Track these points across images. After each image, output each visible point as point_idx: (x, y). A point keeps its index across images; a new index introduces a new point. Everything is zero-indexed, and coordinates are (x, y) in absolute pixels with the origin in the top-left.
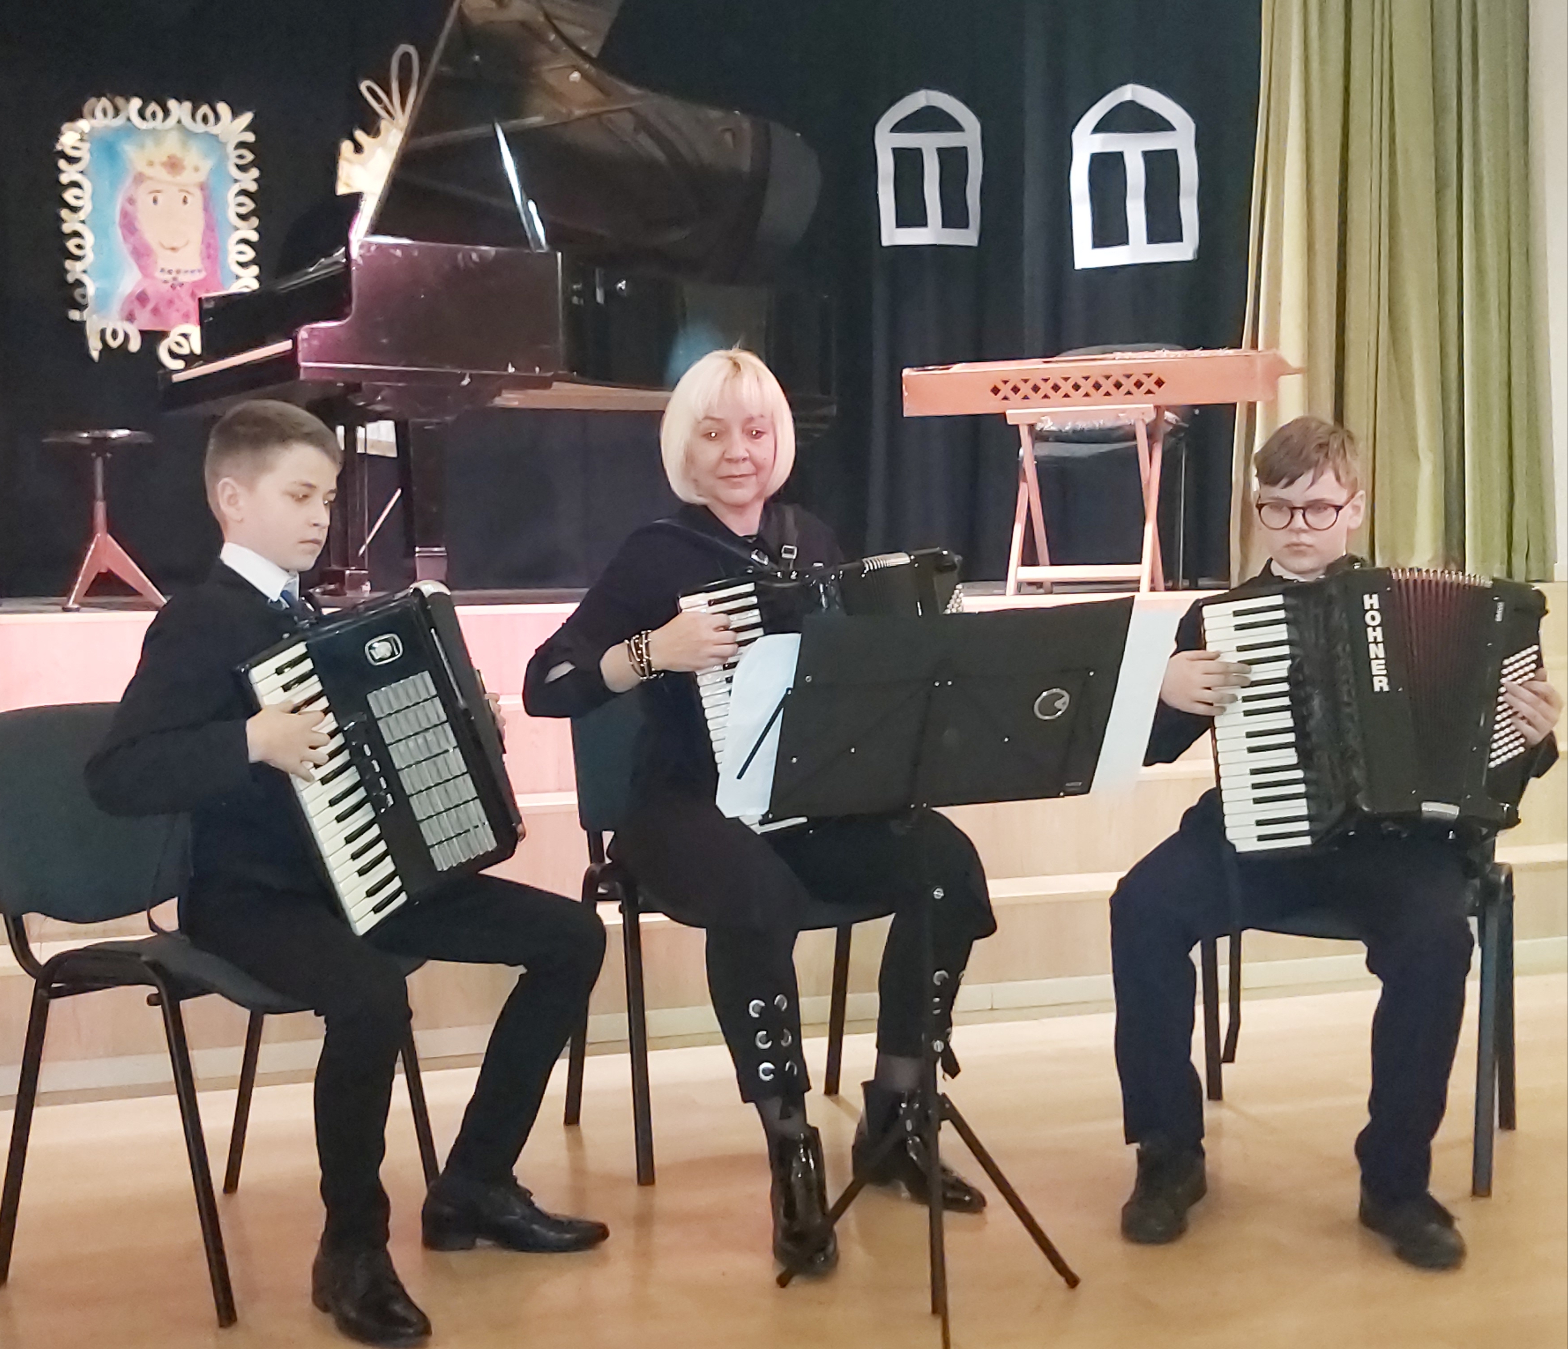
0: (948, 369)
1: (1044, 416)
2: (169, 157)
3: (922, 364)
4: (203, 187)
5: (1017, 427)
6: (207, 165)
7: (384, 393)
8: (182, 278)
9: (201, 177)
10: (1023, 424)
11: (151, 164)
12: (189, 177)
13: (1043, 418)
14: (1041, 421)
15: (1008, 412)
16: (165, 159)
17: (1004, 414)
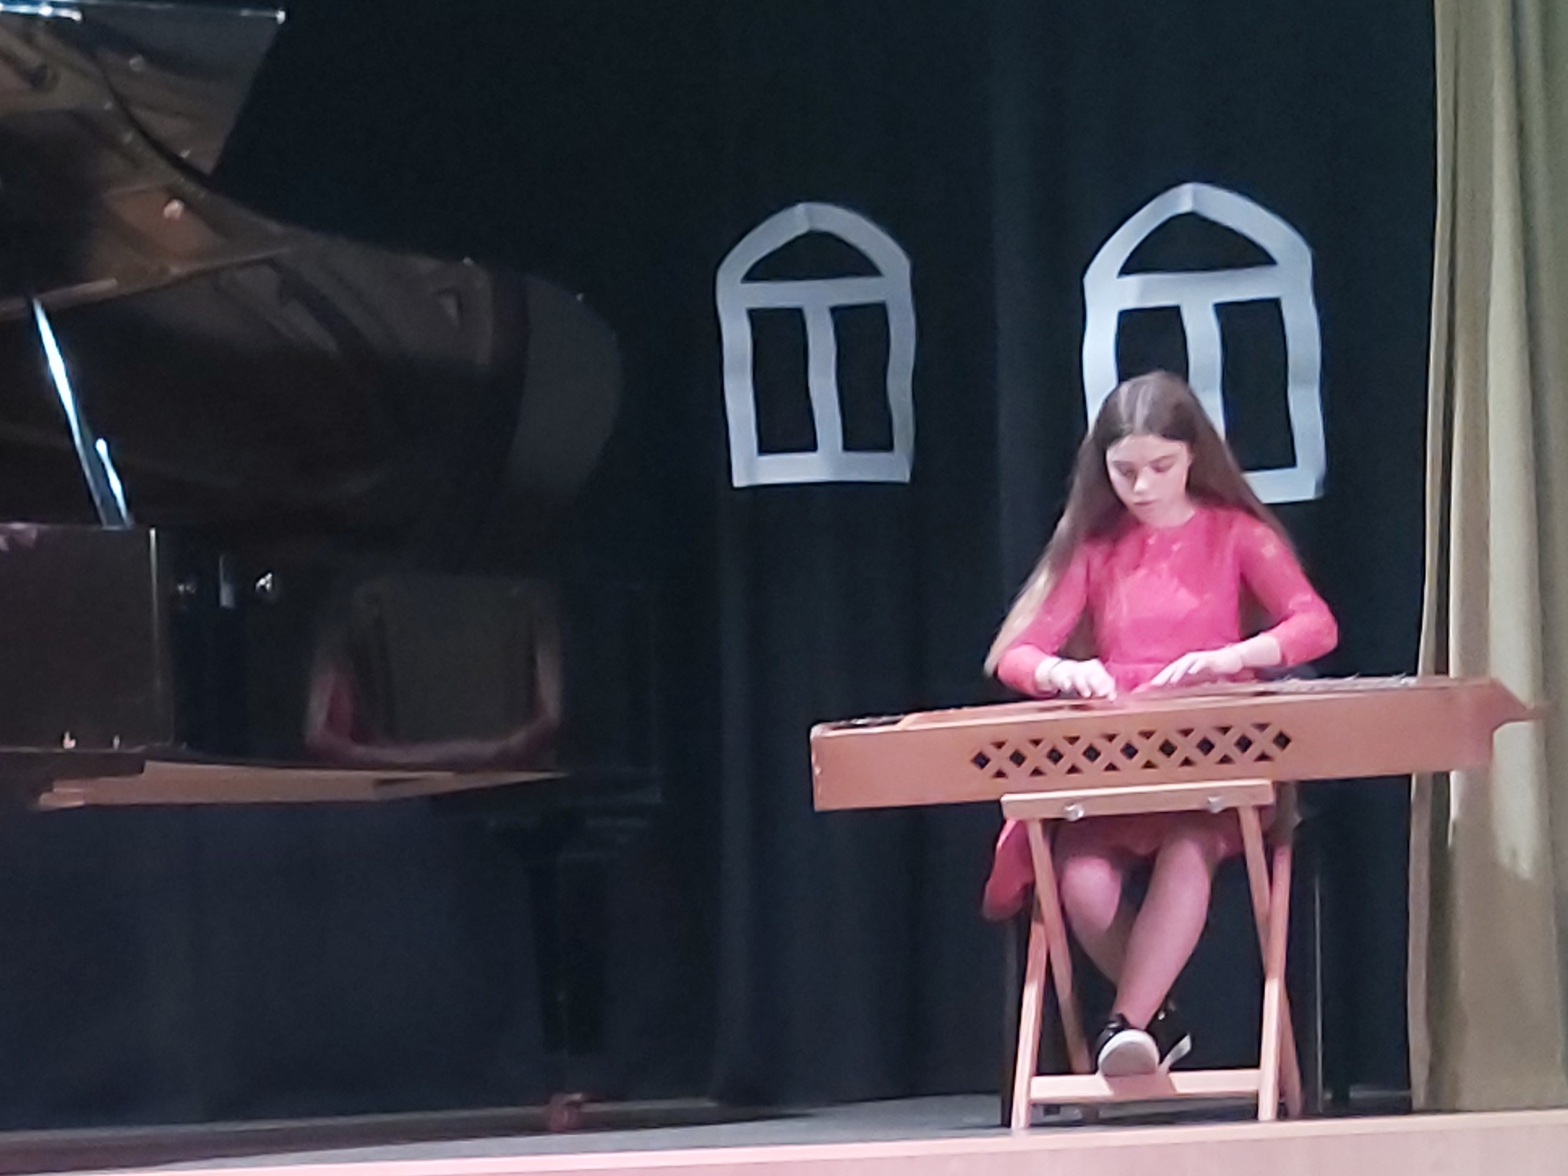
0: (892, 723)
1: (1071, 804)
10: (1034, 819)
13: (1071, 808)
14: (1066, 811)
15: (1005, 798)
17: (998, 803)
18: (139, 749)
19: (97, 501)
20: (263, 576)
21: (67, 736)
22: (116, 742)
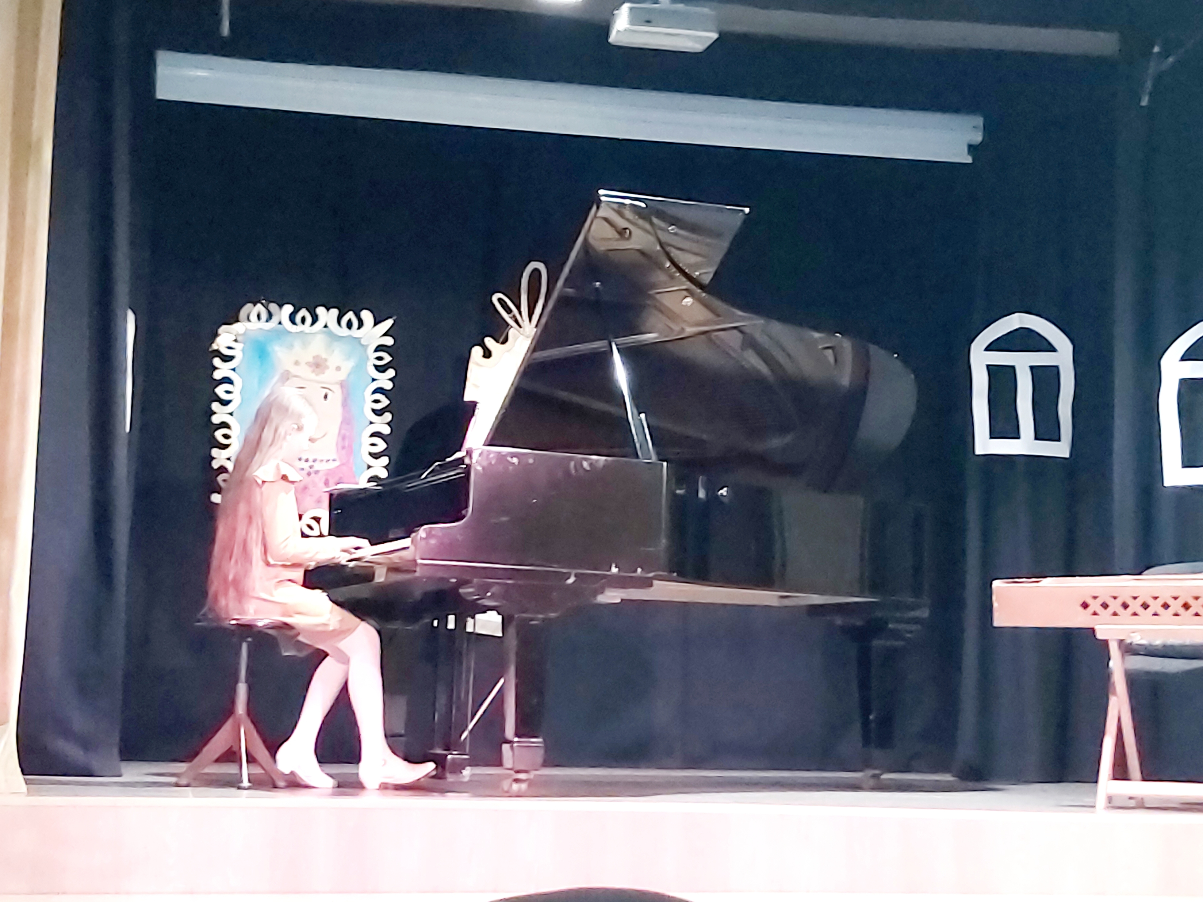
0: (1037, 582)
1: (1133, 632)
2: (314, 357)
3: (1012, 576)
4: (343, 385)
5: (1105, 643)
6: (348, 366)
7: (494, 589)
8: (317, 466)
9: (342, 376)
10: (1112, 640)
11: (297, 363)
12: (331, 376)
13: (1132, 635)
14: (1130, 637)
15: (1097, 627)
16: (311, 359)
17: (1093, 630)
18: (651, 575)
19: (638, 445)
20: (722, 489)
21: (614, 565)
22: (639, 570)
